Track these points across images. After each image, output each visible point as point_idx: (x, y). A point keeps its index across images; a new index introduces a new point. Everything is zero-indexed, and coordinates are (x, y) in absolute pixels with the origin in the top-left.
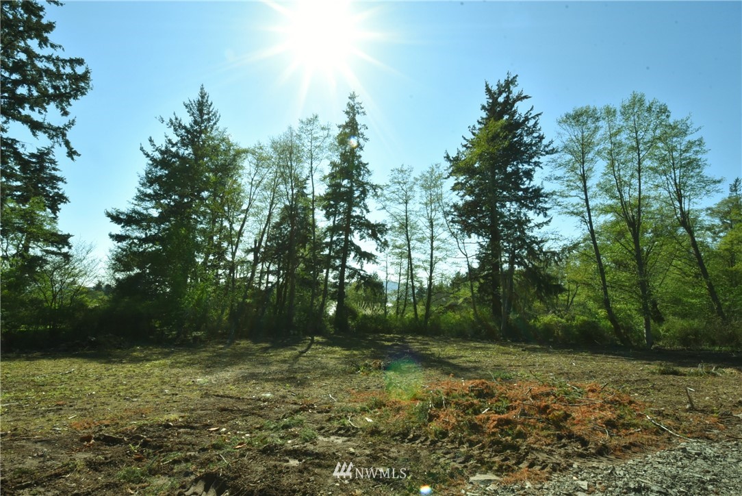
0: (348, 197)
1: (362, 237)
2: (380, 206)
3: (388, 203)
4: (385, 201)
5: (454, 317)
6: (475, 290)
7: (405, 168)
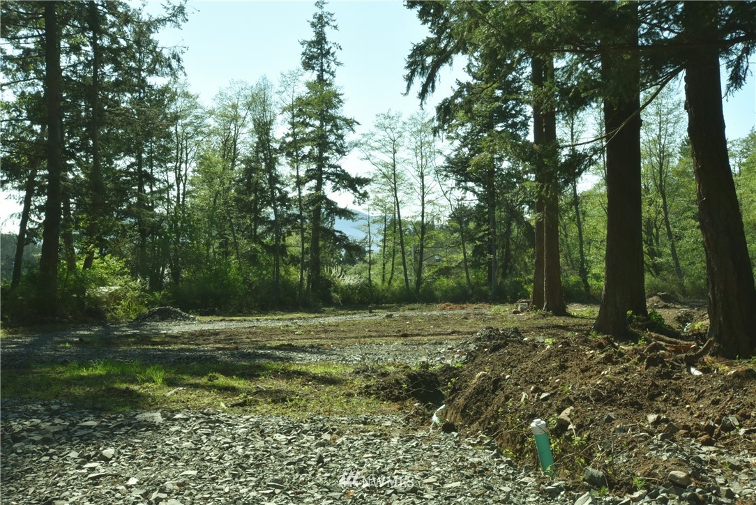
0: (321, 142)
1: (335, 189)
2: (363, 155)
3: (372, 152)
4: (369, 149)
5: (446, 282)
6: (469, 252)
7: (392, 114)
